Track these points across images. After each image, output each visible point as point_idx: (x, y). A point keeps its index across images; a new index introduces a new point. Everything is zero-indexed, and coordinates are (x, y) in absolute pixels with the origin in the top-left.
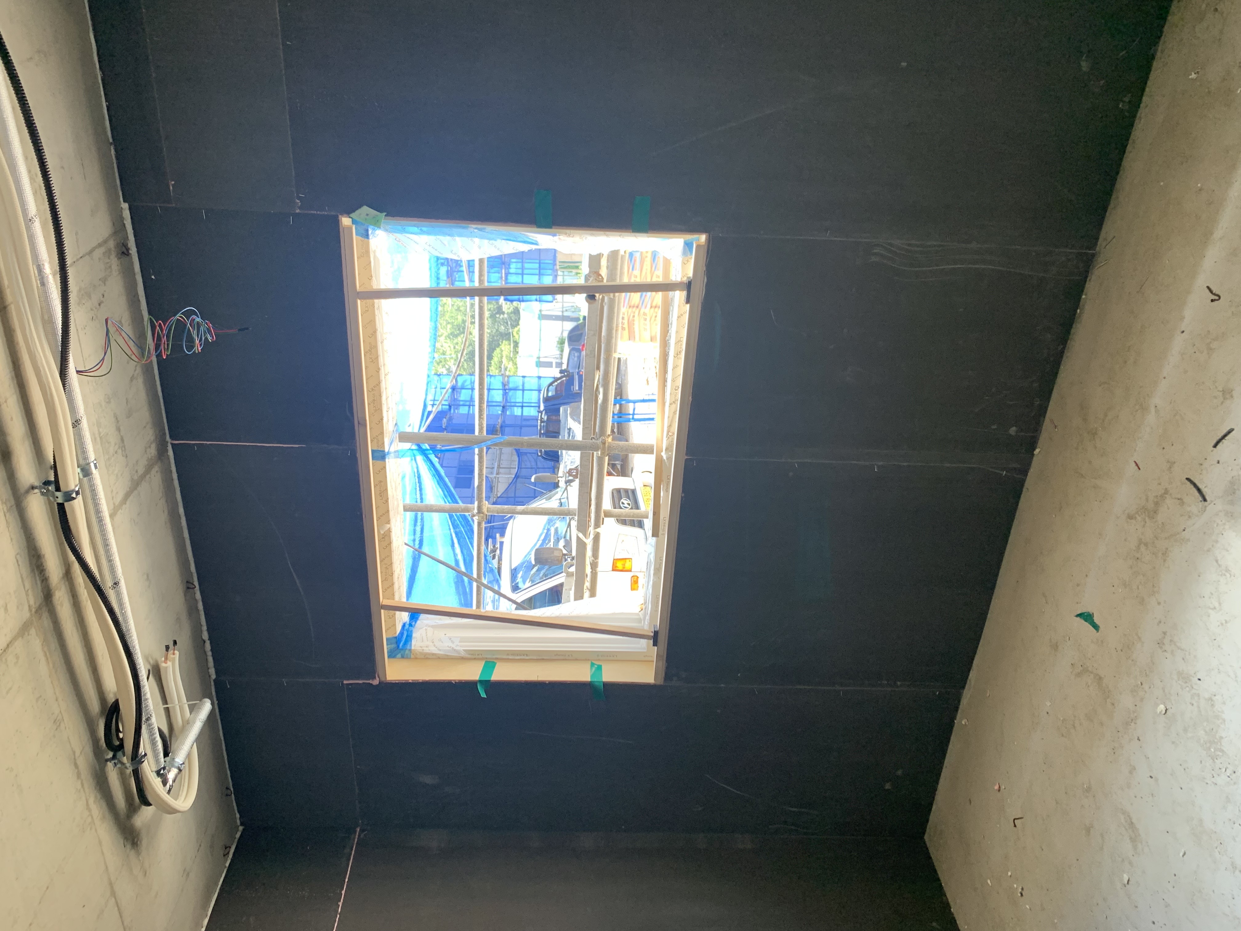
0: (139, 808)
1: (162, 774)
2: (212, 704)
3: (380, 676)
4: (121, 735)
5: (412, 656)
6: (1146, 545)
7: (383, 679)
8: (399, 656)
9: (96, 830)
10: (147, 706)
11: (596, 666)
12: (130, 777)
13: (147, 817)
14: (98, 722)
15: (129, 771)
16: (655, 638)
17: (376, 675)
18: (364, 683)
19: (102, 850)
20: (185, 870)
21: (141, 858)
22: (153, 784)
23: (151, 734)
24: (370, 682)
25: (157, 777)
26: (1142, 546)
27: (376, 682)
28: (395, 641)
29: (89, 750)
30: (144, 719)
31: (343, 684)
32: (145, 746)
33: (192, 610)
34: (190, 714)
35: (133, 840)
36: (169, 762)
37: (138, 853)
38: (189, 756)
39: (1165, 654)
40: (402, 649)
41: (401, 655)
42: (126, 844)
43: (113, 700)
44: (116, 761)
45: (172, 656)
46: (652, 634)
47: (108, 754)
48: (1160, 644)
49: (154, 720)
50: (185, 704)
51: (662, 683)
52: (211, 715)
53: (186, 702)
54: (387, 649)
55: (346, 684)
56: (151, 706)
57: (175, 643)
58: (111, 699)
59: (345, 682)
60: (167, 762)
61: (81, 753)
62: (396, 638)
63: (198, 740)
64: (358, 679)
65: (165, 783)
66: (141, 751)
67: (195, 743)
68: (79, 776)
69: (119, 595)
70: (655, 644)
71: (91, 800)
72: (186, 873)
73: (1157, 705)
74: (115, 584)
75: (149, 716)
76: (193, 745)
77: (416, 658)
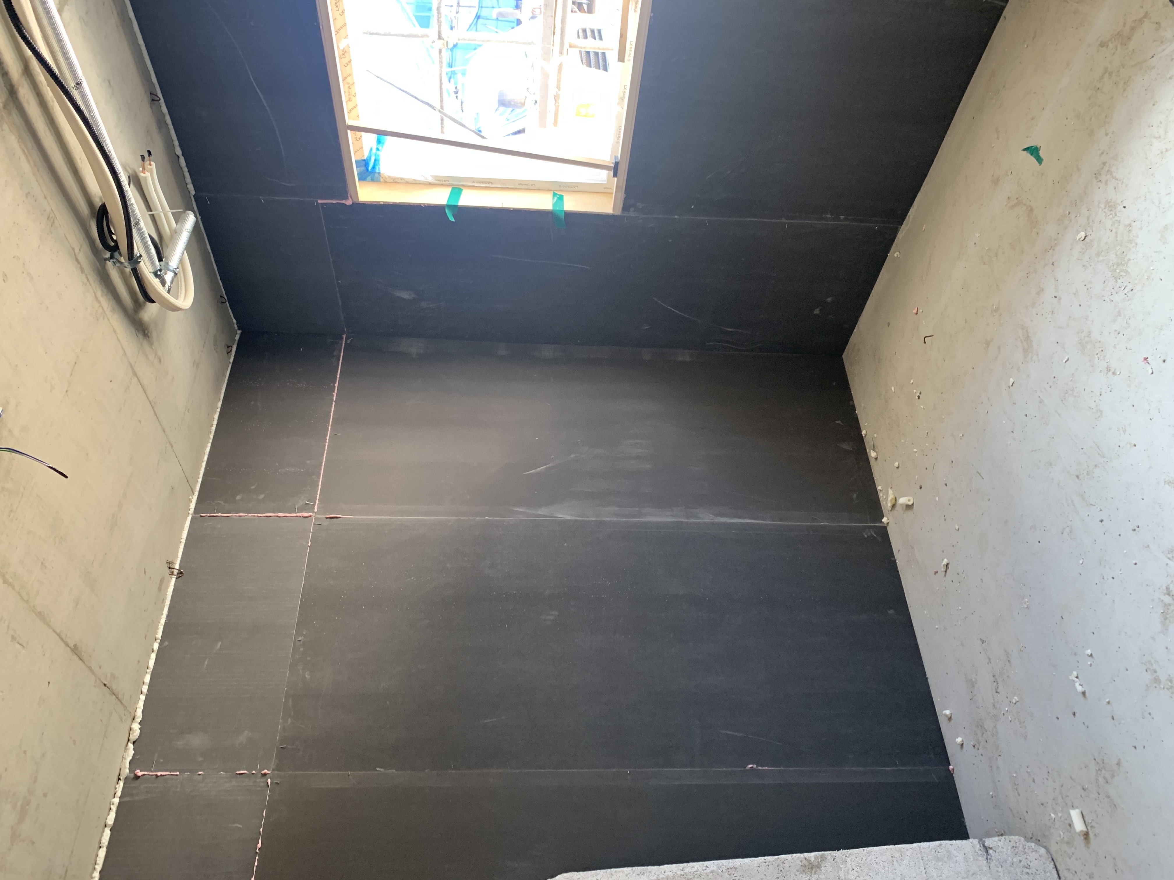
0: (144, 305)
1: (159, 275)
2: (196, 216)
3: (352, 197)
4: (114, 237)
5: (382, 180)
6: (1110, 74)
7: (355, 200)
8: (369, 178)
9: (109, 320)
10: (133, 211)
11: (558, 196)
12: (131, 277)
13: (152, 313)
14: (89, 223)
15: (128, 270)
16: (616, 170)
17: (349, 196)
18: (337, 203)
19: (118, 338)
20: (194, 362)
21: (153, 348)
22: (153, 283)
23: (143, 239)
24: (344, 202)
25: (155, 278)
26: (1107, 76)
27: (349, 202)
28: (363, 163)
29: (86, 248)
30: (133, 223)
31: (317, 203)
32: (138, 249)
33: (161, 124)
34: (176, 224)
35: (144, 332)
36: (164, 266)
37: (151, 344)
38: (181, 262)
39: (1099, 183)
40: (371, 172)
41: (371, 178)
42: (138, 334)
43: (100, 204)
44: (115, 260)
45: (149, 167)
46: (613, 165)
47: (105, 254)
48: (1097, 175)
49: (142, 224)
50: (169, 211)
51: (620, 214)
52: (196, 226)
53: (169, 210)
54: (357, 171)
55: (322, 203)
56: (138, 212)
57: (150, 153)
58: (98, 204)
59: (320, 201)
60: (162, 266)
61: (80, 250)
62: (364, 160)
63: (188, 248)
64: (331, 199)
65: (163, 283)
66: (136, 252)
67: (185, 251)
68: (82, 270)
69: (83, 96)
70: (615, 175)
71: (99, 294)
72: (196, 364)
73: (1078, 232)
74: (78, 84)
75: (137, 221)
76: (183, 252)
77: (385, 182)
